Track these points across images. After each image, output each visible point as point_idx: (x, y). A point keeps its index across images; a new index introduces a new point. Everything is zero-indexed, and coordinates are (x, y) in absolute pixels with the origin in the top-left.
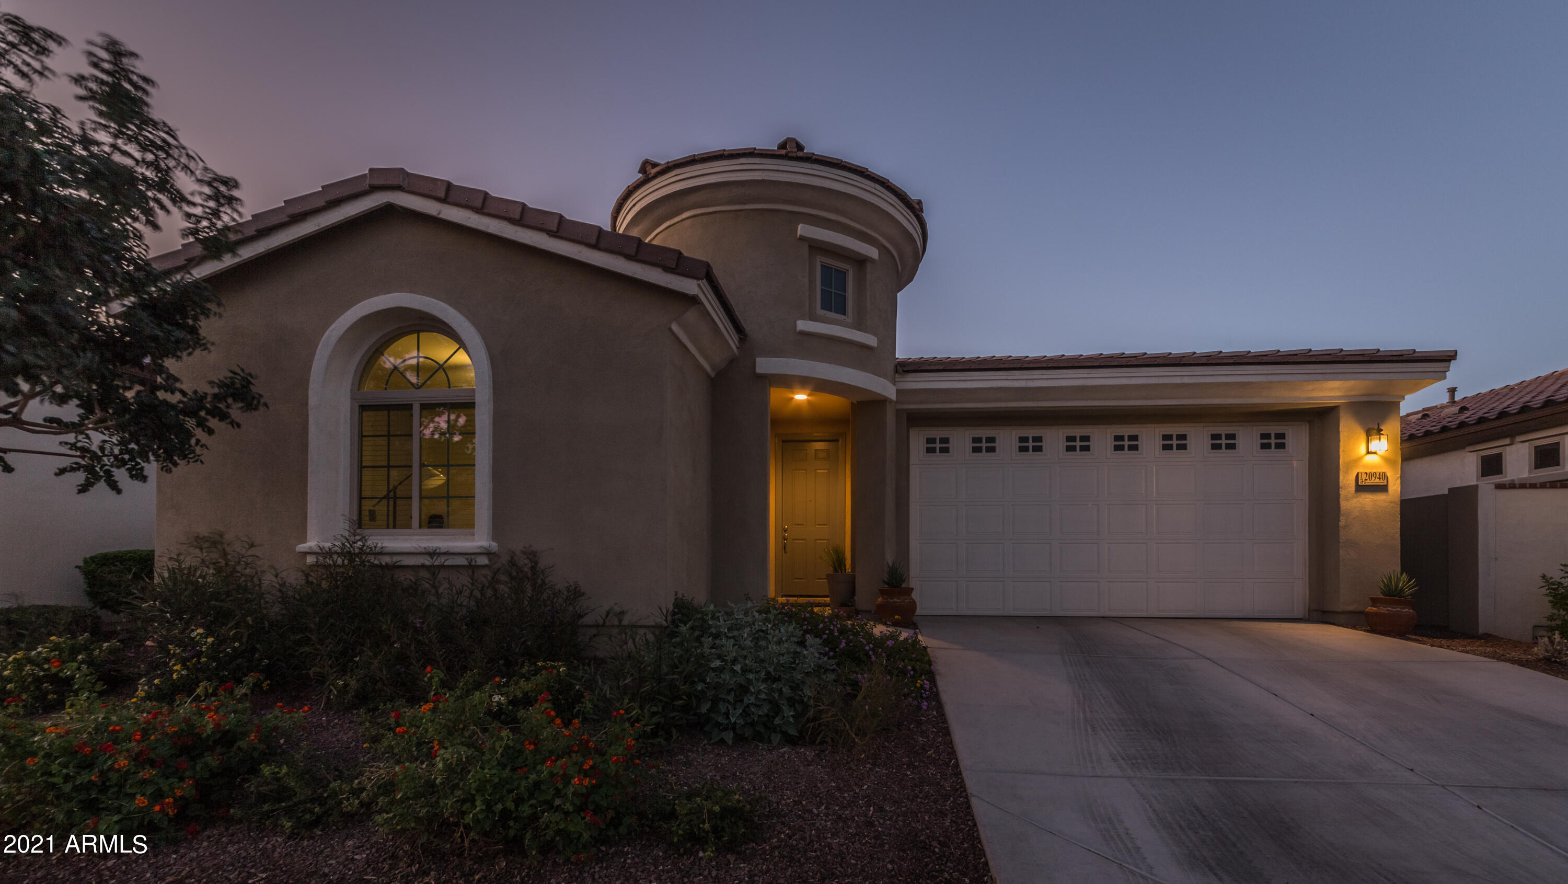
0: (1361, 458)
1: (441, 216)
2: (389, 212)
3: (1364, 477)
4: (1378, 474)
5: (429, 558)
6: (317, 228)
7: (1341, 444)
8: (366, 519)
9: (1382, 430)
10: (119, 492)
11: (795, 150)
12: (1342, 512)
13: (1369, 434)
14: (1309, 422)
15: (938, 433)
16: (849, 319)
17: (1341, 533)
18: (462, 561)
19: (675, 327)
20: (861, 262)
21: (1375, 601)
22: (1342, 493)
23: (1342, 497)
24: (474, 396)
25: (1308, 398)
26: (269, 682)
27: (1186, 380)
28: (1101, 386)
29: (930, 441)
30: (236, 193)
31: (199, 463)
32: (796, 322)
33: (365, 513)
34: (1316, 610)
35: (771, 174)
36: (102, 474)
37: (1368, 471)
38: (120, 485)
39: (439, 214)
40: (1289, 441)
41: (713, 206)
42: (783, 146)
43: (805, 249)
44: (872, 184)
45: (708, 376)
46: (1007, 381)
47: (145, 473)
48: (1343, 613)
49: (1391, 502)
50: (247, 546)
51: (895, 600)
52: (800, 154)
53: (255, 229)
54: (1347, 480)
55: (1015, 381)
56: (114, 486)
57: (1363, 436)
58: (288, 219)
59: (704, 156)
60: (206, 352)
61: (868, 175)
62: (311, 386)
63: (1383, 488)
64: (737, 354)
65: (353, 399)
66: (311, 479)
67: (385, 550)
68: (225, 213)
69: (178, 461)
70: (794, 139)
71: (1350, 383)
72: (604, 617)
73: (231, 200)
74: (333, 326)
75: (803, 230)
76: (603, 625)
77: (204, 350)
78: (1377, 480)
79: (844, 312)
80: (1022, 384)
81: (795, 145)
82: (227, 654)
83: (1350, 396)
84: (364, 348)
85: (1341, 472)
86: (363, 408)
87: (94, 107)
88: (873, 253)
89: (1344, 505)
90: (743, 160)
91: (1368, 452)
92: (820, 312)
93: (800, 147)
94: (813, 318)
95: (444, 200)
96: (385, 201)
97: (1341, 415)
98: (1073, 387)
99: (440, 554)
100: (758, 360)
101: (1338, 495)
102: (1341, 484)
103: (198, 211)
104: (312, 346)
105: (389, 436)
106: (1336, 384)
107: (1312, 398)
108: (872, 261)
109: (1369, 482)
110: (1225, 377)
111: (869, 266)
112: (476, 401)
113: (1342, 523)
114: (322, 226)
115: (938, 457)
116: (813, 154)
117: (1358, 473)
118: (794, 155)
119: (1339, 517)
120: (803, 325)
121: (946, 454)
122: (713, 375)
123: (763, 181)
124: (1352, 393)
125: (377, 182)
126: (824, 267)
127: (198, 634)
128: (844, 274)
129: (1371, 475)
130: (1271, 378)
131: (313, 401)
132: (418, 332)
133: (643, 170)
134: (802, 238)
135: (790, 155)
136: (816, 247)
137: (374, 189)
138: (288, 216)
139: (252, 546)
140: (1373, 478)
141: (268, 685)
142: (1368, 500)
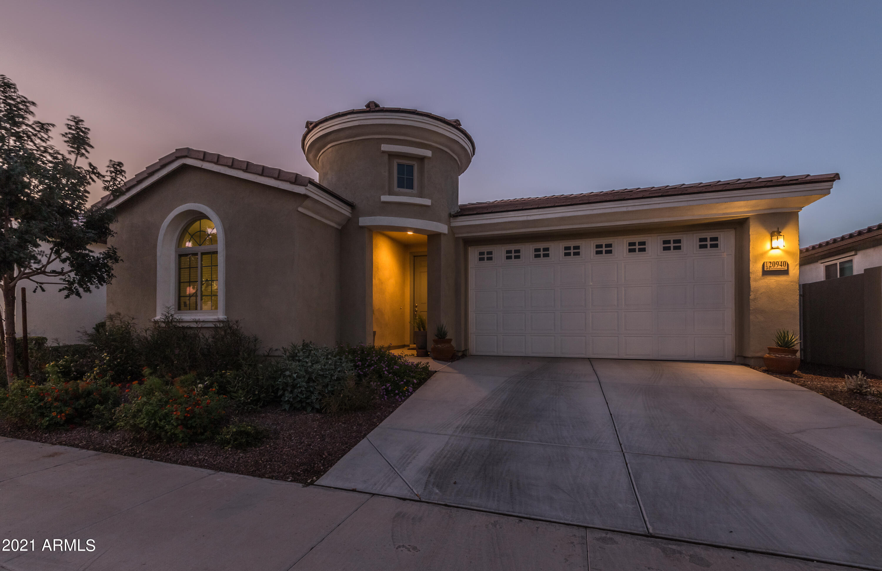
0: (766, 252)
1: (202, 167)
2: (185, 168)
3: (769, 265)
4: (780, 263)
5: (196, 324)
6: (158, 178)
7: (751, 243)
8: (182, 305)
9: (780, 232)
10: (81, 297)
11: (374, 107)
12: (752, 289)
13: (772, 235)
14: (735, 229)
15: (485, 249)
16: (415, 191)
17: (751, 304)
18: (211, 325)
19: (300, 209)
20: (422, 159)
21: (771, 350)
22: (752, 276)
23: (751, 279)
24: (217, 248)
25: (724, 214)
26: (130, 377)
27: (630, 209)
28: (575, 216)
29: (481, 253)
30: (123, 168)
31: (110, 284)
32: (380, 197)
33: (182, 303)
34: (738, 356)
35: (362, 121)
36: (75, 290)
37: (772, 261)
38: (81, 295)
39: (202, 166)
40: (721, 242)
41: (339, 140)
42: (368, 106)
43: (386, 157)
44: (421, 117)
45: (337, 229)
46: (515, 218)
47: (91, 289)
48: (753, 358)
49: (792, 282)
50: (132, 319)
51: (439, 346)
52: (377, 109)
53: (136, 181)
54: (756, 268)
55: (520, 217)
56: (78, 294)
57: (769, 237)
58: (147, 175)
59: (331, 117)
60: (113, 237)
61: (417, 113)
62: (158, 248)
63: (785, 272)
64: (351, 216)
65: (176, 252)
66: (158, 288)
67: (183, 320)
68: (119, 178)
69: (103, 284)
70: (373, 102)
71: (753, 202)
72: (268, 352)
73: (122, 172)
74: (165, 221)
75: (385, 147)
76: (268, 356)
77: (112, 236)
78: (779, 267)
79: (412, 187)
80: (525, 218)
81: (374, 105)
82: (114, 364)
83: (757, 210)
84: (180, 229)
85: (751, 262)
86: (180, 256)
87: (69, 145)
88: (428, 153)
89: (753, 284)
90: (349, 116)
91: (772, 248)
92: (396, 189)
93: (377, 105)
94: (390, 193)
95: (203, 160)
96: (182, 163)
97: (751, 223)
98: (556, 218)
99: (200, 322)
100: (360, 219)
101: (749, 278)
102: (751, 271)
103: (108, 178)
104: (158, 229)
105: (190, 268)
106: (742, 203)
107: (727, 214)
108: (429, 158)
109: (772, 268)
110: (657, 205)
111: (426, 161)
112: (218, 251)
113: (752, 297)
114: (160, 177)
115: (486, 263)
116: (384, 108)
117: (764, 263)
118: (374, 110)
119: (750, 293)
120: (385, 198)
121: (491, 261)
122: (340, 228)
123: (359, 126)
124: (758, 208)
125: (178, 155)
126: (399, 165)
127: (105, 356)
128: (411, 167)
129: (775, 263)
130: (691, 203)
131: (158, 254)
132: (200, 220)
133: (307, 126)
134: (384, 152)
135: (372, 110)
136: (392, 155)
137: (178, 158)
138: (147, 174)
139: (133, 319)
140: (776, 266)
141: (130, 378)
142: (772, 280)
